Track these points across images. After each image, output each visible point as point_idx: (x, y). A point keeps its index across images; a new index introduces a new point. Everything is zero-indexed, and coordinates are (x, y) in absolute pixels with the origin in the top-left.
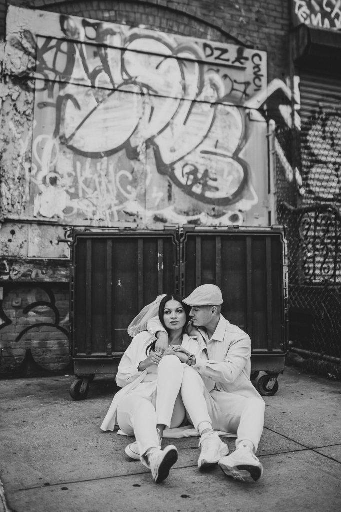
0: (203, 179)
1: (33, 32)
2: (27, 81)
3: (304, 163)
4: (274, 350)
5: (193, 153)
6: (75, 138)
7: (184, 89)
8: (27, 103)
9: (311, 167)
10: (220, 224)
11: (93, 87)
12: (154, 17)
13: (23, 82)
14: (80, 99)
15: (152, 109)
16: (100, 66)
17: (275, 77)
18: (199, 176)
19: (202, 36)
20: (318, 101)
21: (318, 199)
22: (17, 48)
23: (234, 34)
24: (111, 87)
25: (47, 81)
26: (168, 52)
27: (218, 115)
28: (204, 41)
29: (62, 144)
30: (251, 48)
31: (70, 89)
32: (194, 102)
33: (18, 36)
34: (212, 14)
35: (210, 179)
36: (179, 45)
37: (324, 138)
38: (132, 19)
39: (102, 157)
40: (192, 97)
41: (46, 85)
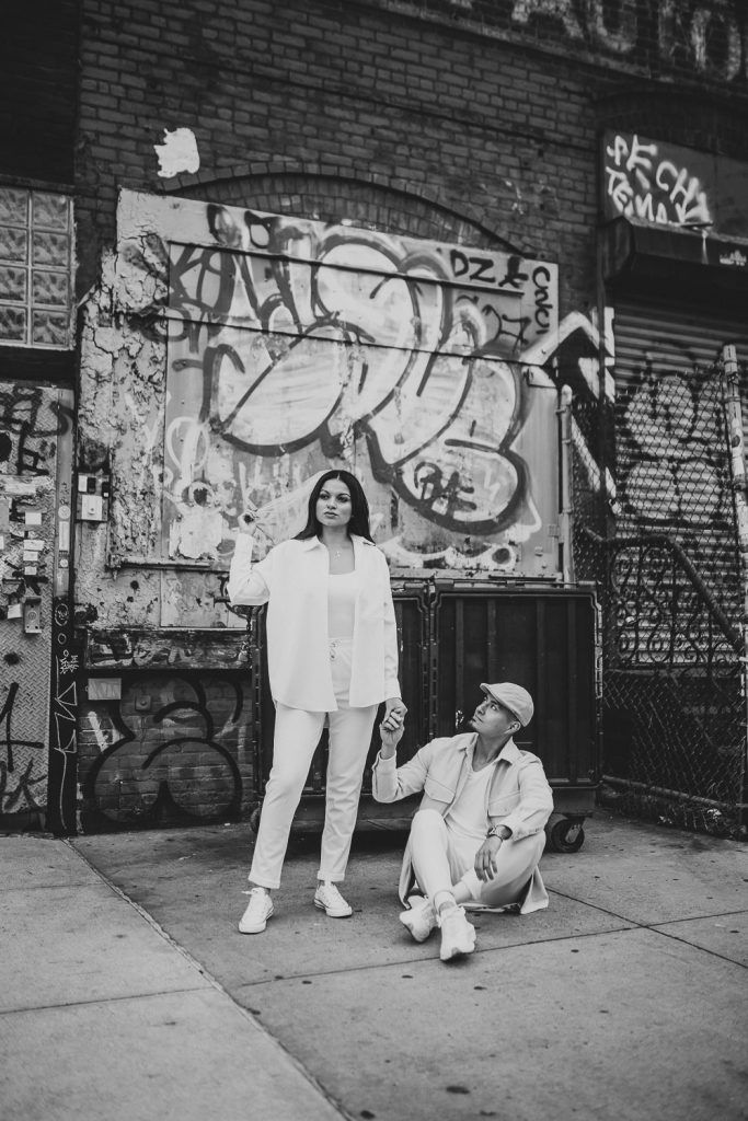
0: (449, 488)
1: (162, 236)
2: (153, 323)
3: (620, 459)
4: (580, 780)
5: (433, 444)
6: (236, 421)
7: (419, 331)
8: (154, 360)
9: (632, 466)
10: (478, 565)
11: (265, 331)
12: (368, 204)
13: (147, 325)
14: (243, 352)
15: (365, 368)
16: (276, 295)
17: (572, 309)
18: (444, 484)
19: (449, 237)
20: (645, 349)
21: (643, 521)
22: (135, 264)
23: (502, 234)
24: (295, 331)
25: (187, 322)
26: (391, 268)
27: (475, 377)
28: (452, 246)
29: (214, 431)
30: (532, 257)
31: (227, 336)
32: (435, 355)
33: (137, 243)
34: (465, 197)
35: (463, 489)
36: (409, 255)
37: (654, 415)
38: (329, 210)
39: (281, 454)
40: (431, 346)
41: (185, 329)
